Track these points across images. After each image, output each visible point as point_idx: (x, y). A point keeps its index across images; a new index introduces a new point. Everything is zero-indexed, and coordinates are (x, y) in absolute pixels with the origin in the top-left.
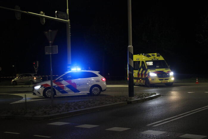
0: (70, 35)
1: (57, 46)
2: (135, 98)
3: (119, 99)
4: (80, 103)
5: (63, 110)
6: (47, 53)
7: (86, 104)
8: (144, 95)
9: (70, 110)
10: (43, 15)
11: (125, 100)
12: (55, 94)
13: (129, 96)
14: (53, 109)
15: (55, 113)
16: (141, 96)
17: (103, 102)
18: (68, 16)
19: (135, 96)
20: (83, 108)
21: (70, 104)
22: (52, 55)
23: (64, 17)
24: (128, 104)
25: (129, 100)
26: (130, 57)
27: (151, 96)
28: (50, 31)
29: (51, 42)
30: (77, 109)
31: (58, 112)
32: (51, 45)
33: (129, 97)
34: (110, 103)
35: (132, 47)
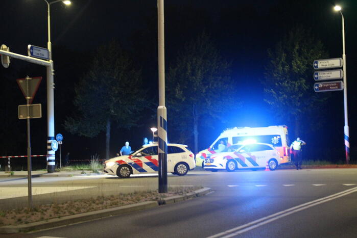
0: (54, 87)
1: (40, 104)
2: (170, 195)
3: (144, 198)
4: (78, 203)
5: (51, 216)
6: (21, 117)
7: (87, 205)
8: (185, 191)
9: (63, 216)
10: (6, 50)
11: (154, 198)
12: (132, 173)
13: (160, 192)
14: (33, 215)
15: (37, 221)
16: (180, 191)
17: (118, 202)
18: (50, 54)
19: (170, 191)
20: (84, 212)
21: (61, 205)
22: (31, 120)
23: (43, 55)
24: (160, 204)
25: (162, 199)
26: (161, 126)
27: (197, 192)
28: (28, 78)
29: (29, 98)
30: (74, 214)
31: (42, 219)
32: (30, 104)
33: (159, 194)
34: (130, 204)
35: (165, 108)
